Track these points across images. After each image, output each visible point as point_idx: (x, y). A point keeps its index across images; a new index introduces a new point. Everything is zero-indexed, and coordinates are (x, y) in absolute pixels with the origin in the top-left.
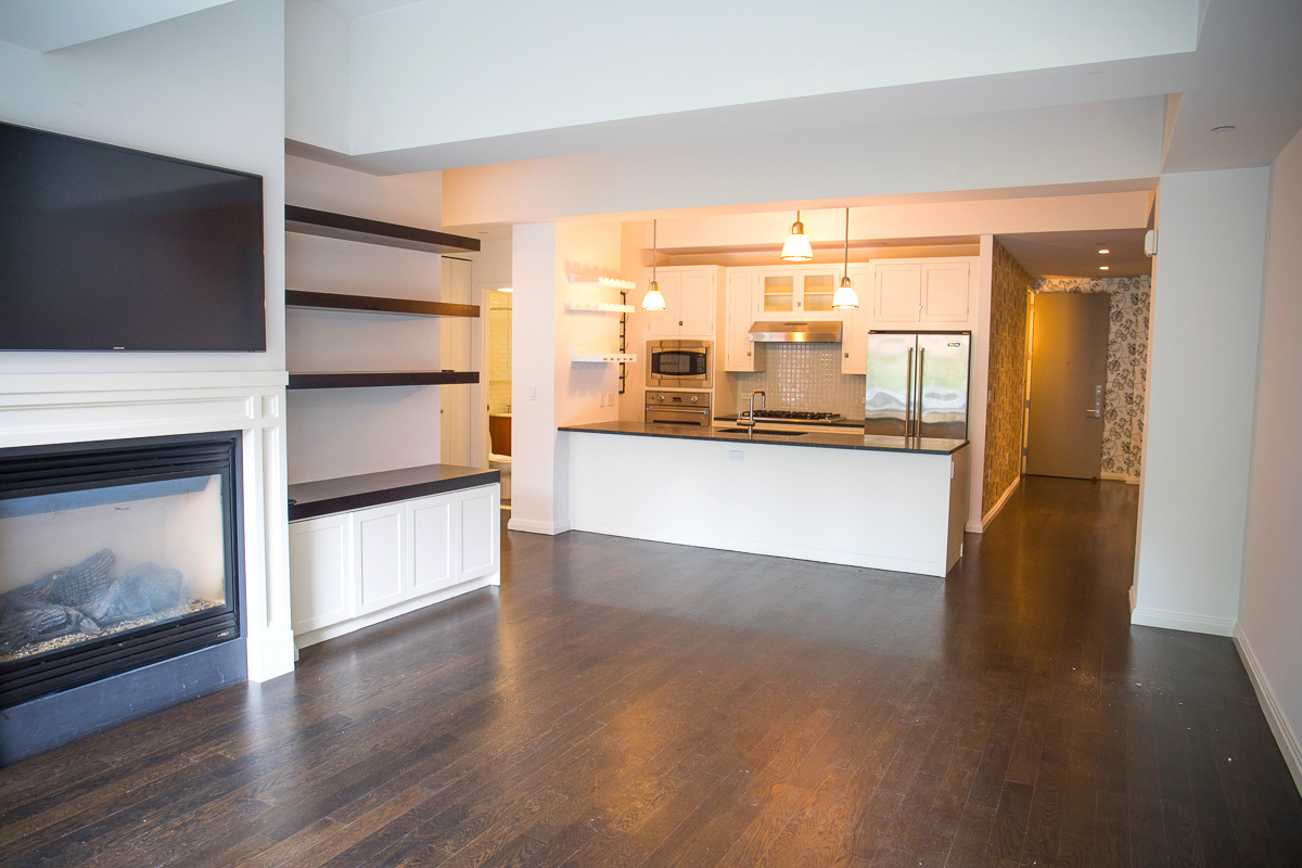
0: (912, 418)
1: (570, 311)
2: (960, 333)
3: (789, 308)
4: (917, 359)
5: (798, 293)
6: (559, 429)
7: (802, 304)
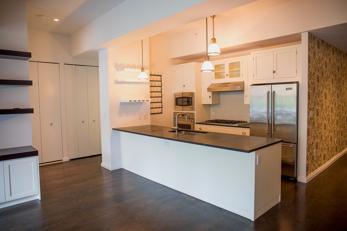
0: (270, 123)
1: (117, 82)
2: (292, 83)
3: (223, 77)
4: (272, 96)
5: (227, 71)
6: (113, 129)
7: (228, 75)
